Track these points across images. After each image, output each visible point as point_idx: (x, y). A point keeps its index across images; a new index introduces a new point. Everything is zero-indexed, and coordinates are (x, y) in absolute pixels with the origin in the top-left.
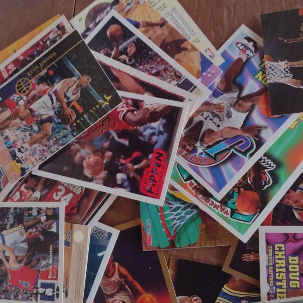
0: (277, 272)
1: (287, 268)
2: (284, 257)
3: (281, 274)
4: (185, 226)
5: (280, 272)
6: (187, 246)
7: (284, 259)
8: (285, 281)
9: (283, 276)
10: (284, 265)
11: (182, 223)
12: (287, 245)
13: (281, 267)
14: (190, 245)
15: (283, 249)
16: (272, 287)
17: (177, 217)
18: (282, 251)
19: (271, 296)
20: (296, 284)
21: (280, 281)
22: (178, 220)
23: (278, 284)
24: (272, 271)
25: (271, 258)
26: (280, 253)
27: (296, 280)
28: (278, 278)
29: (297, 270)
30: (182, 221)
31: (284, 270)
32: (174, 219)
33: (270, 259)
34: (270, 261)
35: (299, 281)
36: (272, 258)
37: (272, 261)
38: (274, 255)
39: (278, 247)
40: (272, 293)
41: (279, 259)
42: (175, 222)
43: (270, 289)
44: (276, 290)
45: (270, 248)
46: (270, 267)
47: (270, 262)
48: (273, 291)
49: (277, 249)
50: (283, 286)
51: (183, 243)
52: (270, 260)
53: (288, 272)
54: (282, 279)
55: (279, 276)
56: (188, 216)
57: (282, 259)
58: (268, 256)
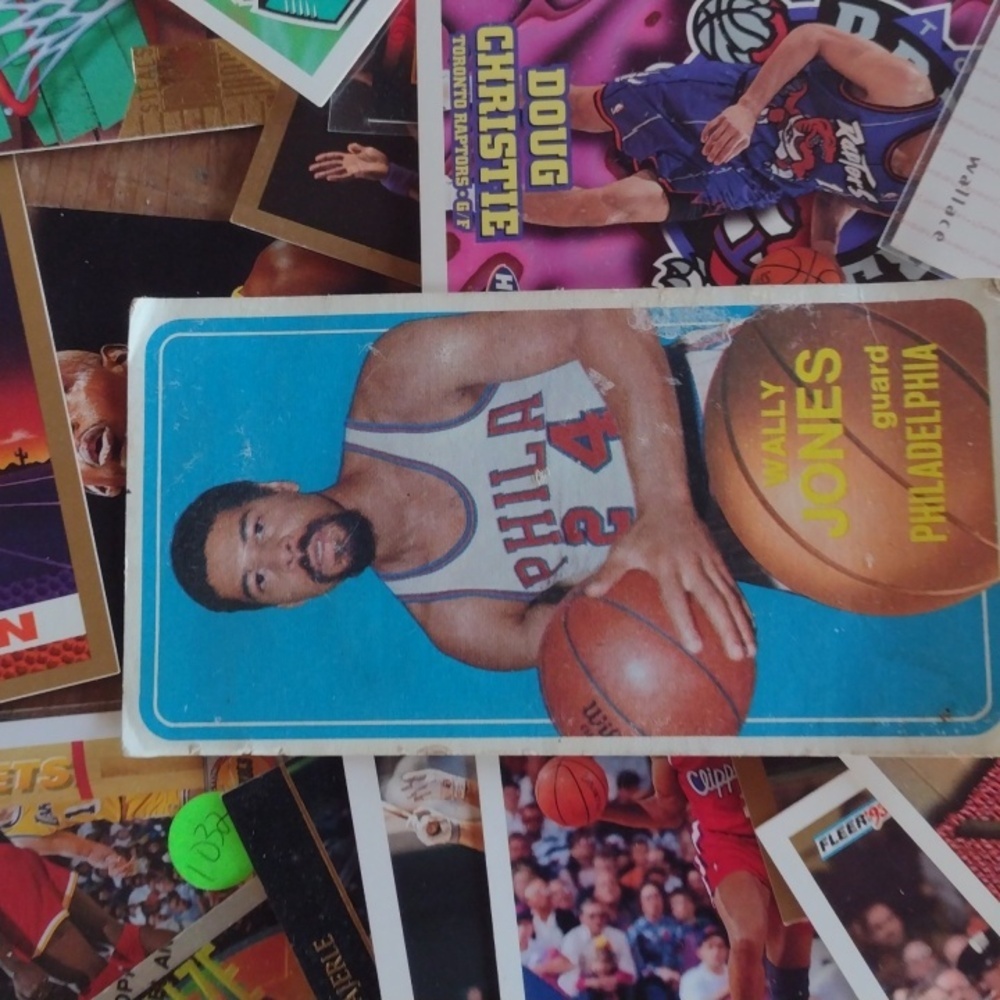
0: (484, 133)
1: (521, 114)
2: (509, 74)
3: (500, 139)
4: (74, 59)
5: (494, 132)
6: (87, 137)
7: (510, 82)
8: (512, 164)
9: (505, 146)
10: (509, 105)
11: (64, 46)
12: (520, 28)
13: (498, 114)
14: (96, 133)
15: (508, 44)
16: (464, 188)
17: (41, 23)
18: (504, 51)
19: (459, 222)
20: (556, 172)
21: (497, 164)
22: (45, 33)
23: (487, 175)
24: (465, 129)
25: (460, 82)
26: (496, 60)
27: (557, 157)
28: (486, 153)
29: (561, 118)
30: (64, 38)
31: (510, 122)
32: (28, 32)
33: (456, 85)
34: (456, 94)
35: (568, 159)
36: (467, 82)
37: (464, 93)
38: (473, 67)
39: (487, 39)
40: (464, 212)
41: (491, 83)
42: (32, 42)
43: (455, 197)
44: (478, 197)
45: (458, 44)
46: (456, 115)
47: (459, 97)
48: (467, 204)
49: (483, 44)
50: (507, 180)
51: (68, 128)
52: (459, 89)
53: (524, 127)
54: (504, 156)
55: (492, 146)
56: (88, 19)
57: (503, 82)
58: (452, 75)
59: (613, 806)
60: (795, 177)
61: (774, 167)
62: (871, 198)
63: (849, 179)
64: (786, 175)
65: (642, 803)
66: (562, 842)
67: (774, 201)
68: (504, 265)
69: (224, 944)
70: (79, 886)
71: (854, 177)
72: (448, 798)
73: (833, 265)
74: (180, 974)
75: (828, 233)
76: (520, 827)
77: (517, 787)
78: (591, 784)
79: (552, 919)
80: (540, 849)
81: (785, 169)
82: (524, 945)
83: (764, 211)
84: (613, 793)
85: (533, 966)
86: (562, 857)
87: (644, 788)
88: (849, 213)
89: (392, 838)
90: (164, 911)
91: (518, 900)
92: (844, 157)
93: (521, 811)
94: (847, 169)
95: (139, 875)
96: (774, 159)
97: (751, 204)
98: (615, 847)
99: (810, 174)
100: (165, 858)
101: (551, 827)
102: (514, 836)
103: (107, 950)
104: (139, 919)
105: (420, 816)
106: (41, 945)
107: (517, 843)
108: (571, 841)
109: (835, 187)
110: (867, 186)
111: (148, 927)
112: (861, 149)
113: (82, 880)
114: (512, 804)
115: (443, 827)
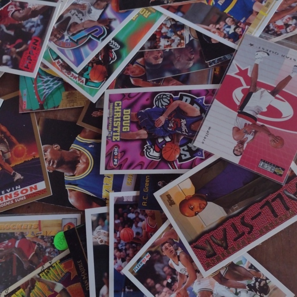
0: (115, 121)
1: (122, 118)
2: (120, 110)
3: (118, 122)
4: (52, 94)
5: (116, 121)
6: (52, 108)
8: (119, 127)
9: (118, 124)
10: (120, 116)
11: (50, 92)
12: (123, 102)
13: (118, 118)
14: (54, 108)
15: (120, 104)
16: (110, 132)
17: (47, 87)
18: (119, 106)
19: (109, 138)
20: (127, 129)
21: (116, 127)
22: (48, 89)
23: (115, 129)
24: (111, 121)
25: (111, 112)
26: (118, 108)
27: (127, 126)
28: (115, 125)
29: (129, 119)
30: (50, 90)
31: (120, 119)
32: (44, 89)
33: (110, 112)
34: (110, 114)
35: (130, 126)
36: (112, 112)
37: (112, 114)
38: (114, 109)
39: (117, 104)
40: (110, 136)
41: (117, 112)
42: (45, 91)
43: (108, 133)
44: (113, 134)
45: (111, 105)
46: (110, 118)
47: (111, 115)
48: (110, 135)
49: (116, 105)
50: (118, 130)
51: (50, 107)
52: (111, 113)
53: (122, 120)
54: (118, 126)
56: (55, 86)
57: (119, 112)
58: (110, 111)
59: (135, 238)
60: (172, 130)
61: (168, 128)
62: (187, 134)
63: (183, 130)
64: (171, 130)
65: (140, 238)
66: (124, 245)
67: (168, 135)
68: (116, 147)
69: (62, 260)
70: (37, 248)
71: (184, 130)
72: (104, 236)
73: (178, 147)
74: (53, 265)
75: (178, 141)
76: (116, 241)
77: (117, 233)
78: (131, 234)
79: (120, 260)
80: (120, 246)
81: (170, 128)
82: (115, 264)
83: (166, 137)
84: (135, 236)
85: (116, 268)
86: (124, 248)
87: (141, 236)
88: (182, 137)
89: (94, 242)
90: (52, 253)
91: (115, 255)
92: (182, 126)
93: (117, 238)
94: (182, 128)
95: (48, 246)
96: (168, 127)
97: (163, 135)
98: (134, 246)
99: (175, 130)
100: (53, 244)
101: (122, 242)
102: (115, 243)
103: (41, 260)
104: (47, 255)
105: (99, 238)
106: (30, 258)
107: (115, 244)
108: (126, 245)
109: (180, 132)
110: (186, 132)
111: (48, 256)
112: (185, 125)
113: (38, 246)
114: (115, 237)
115: (103, 241)
